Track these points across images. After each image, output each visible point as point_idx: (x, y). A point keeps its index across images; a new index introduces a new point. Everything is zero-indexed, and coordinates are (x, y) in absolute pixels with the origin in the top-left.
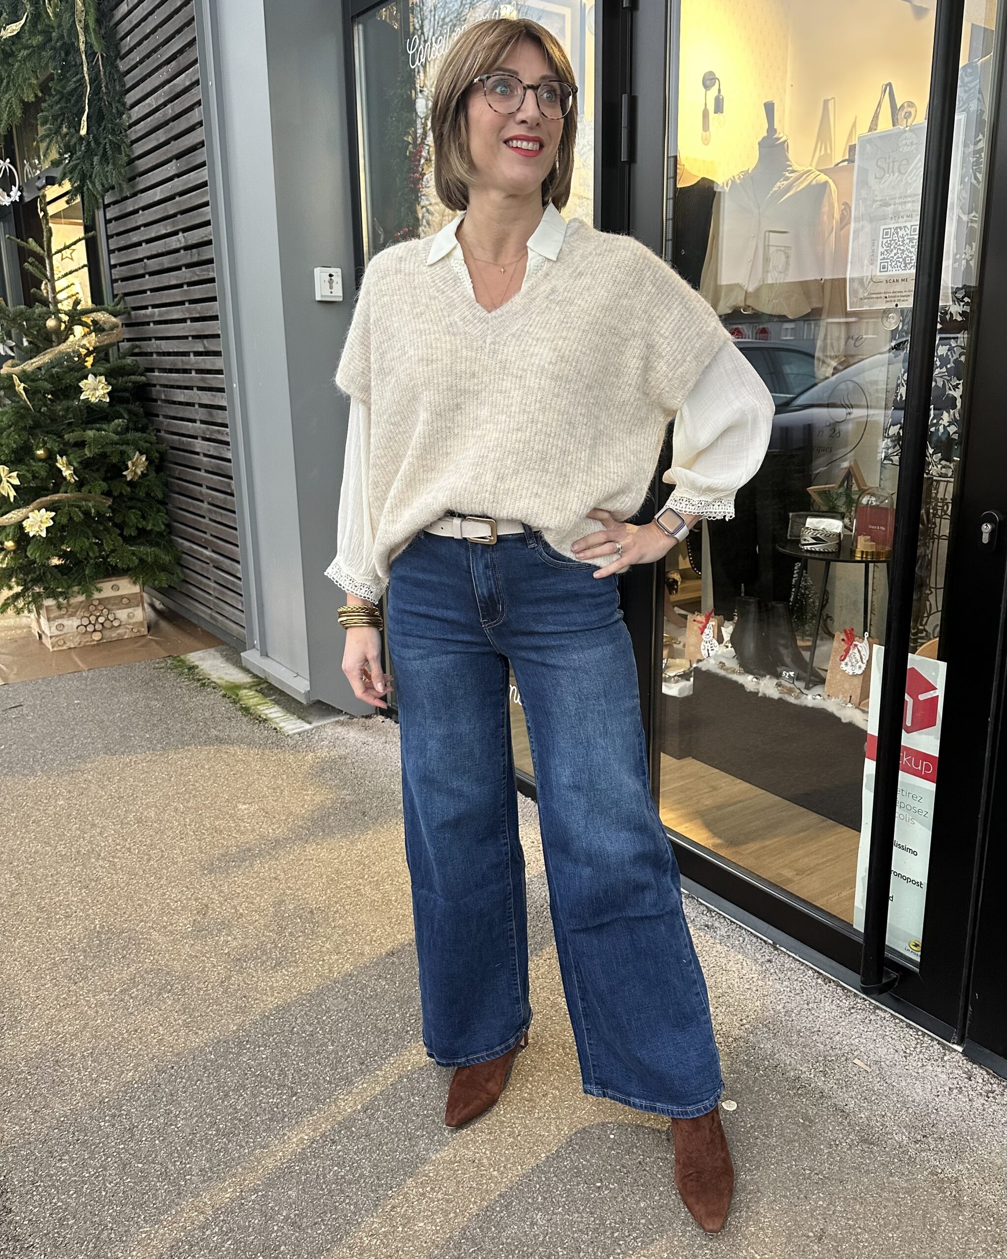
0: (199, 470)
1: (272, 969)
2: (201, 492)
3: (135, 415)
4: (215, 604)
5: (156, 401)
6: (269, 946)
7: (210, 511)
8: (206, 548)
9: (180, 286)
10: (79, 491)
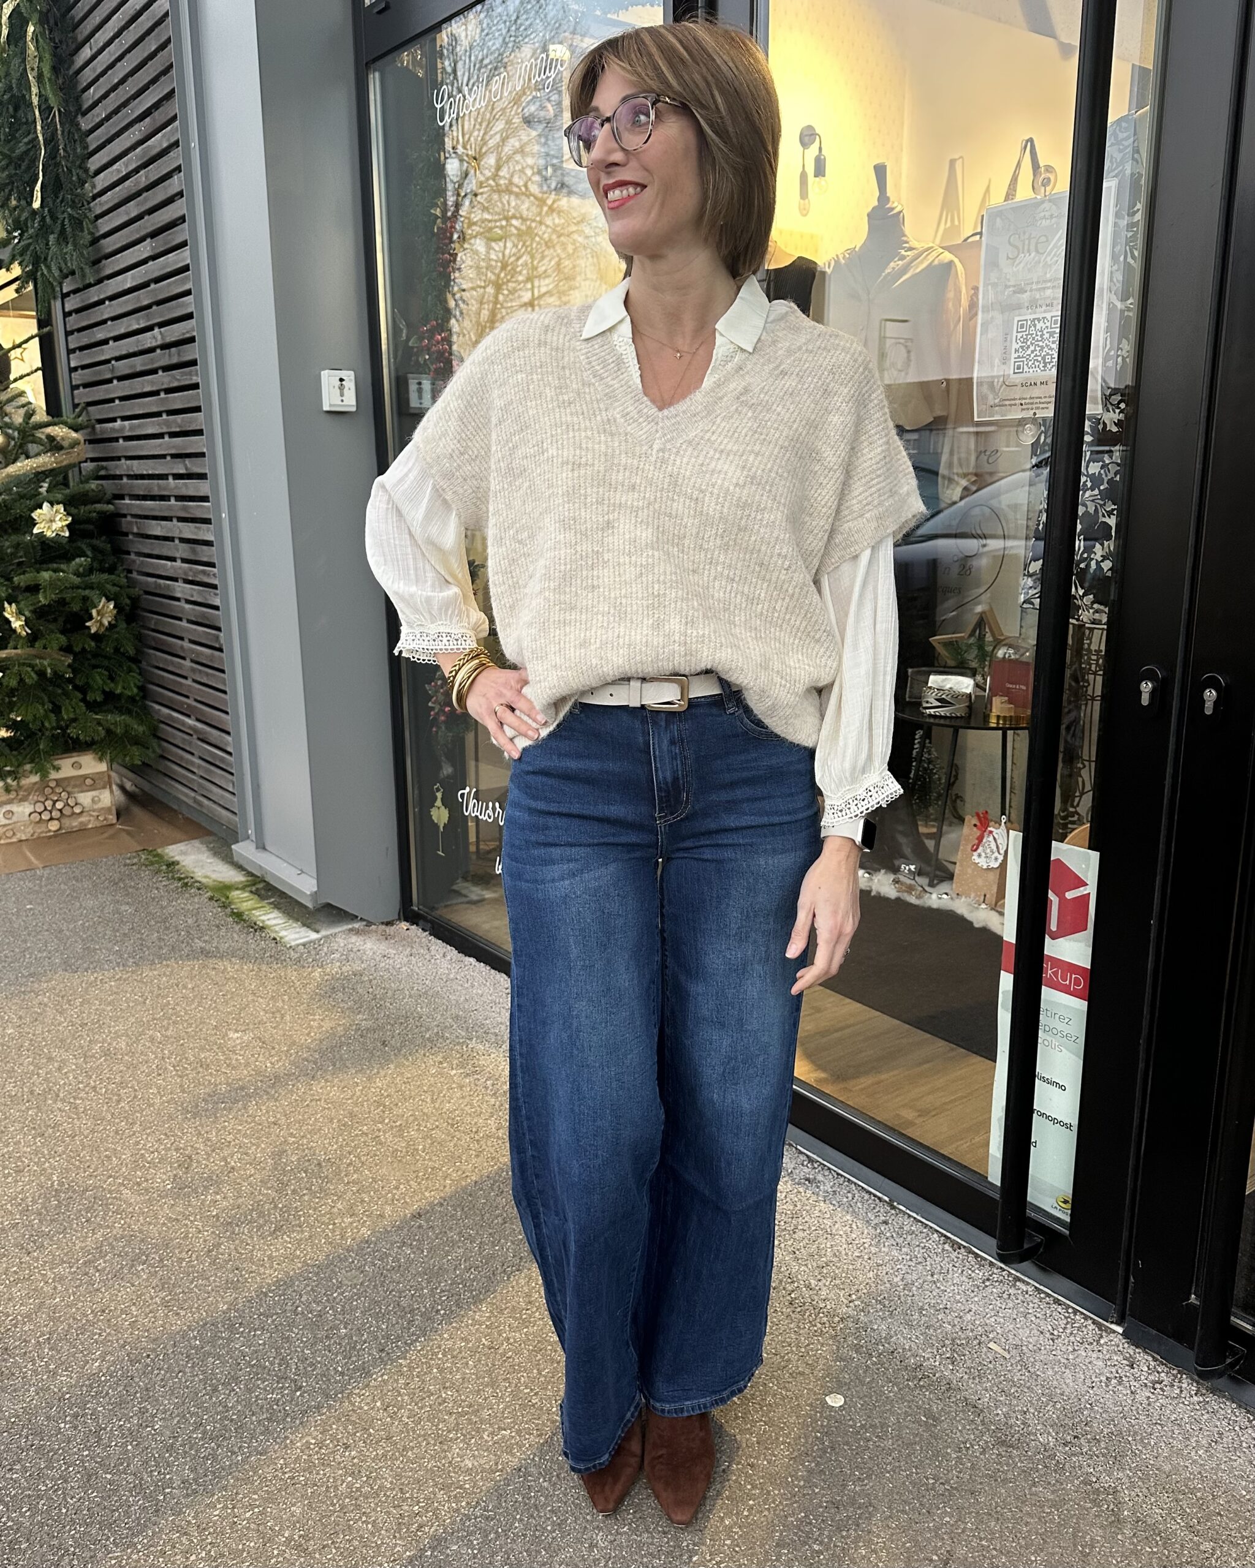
0: (180, 619)
1: (271, 1234)
2: (182, 647)
3: (102, 552)
4: (200, 785)
5: (126, 534)
6: (267, 1207)
7: (193, 670)
8: (189, 716)
9: (155, 393)
10: (32, 646)
